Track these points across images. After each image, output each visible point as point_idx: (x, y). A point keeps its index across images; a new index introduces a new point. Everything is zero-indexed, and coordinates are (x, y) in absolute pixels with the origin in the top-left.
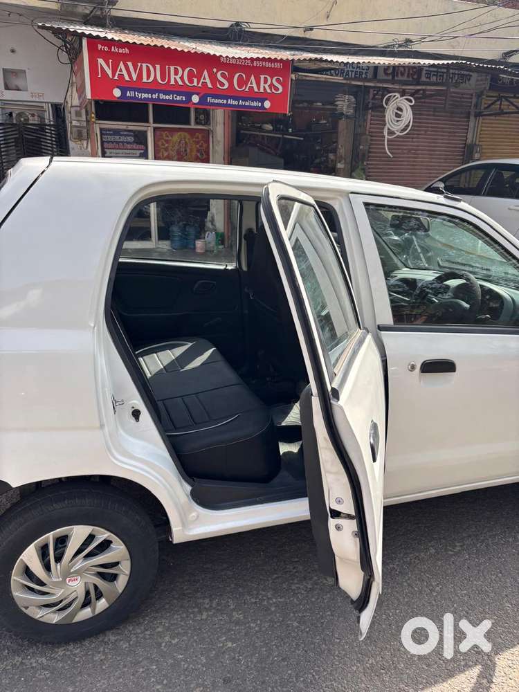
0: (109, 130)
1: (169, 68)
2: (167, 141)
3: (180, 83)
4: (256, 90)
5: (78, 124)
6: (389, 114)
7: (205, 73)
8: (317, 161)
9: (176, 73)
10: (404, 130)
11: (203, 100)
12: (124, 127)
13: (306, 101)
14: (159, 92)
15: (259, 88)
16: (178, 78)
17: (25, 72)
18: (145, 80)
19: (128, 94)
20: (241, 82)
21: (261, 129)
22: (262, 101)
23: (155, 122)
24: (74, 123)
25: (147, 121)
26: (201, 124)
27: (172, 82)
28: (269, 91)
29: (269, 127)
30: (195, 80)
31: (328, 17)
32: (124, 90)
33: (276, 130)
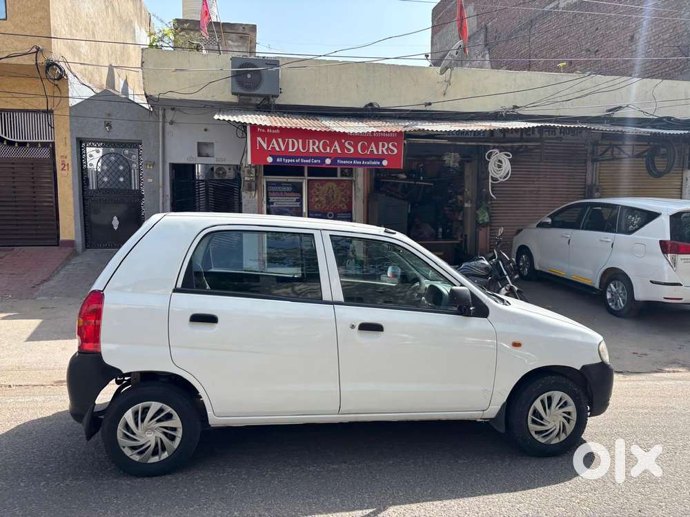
0: (273, 182)
1: (309, 142)
2: (318, 190)
3: (317, 151)
4: (376, 153)
5: (249, 179)
6: (492, 167)
7: (336, 143)
8: (450, 201)
9: (314, 144)
10: (505, 177)
11: (334, 161)
12: (285, 180)
13: (434, 156)
14: (301, 157)
15: (378, 151)
16: (315, 147)
17: (213, 144)
18: (290, 150)
19: (278, 160)
20: (364, 148)
21: (397, 178)
22: (381, 160)
23: (309, 176)
24: (246, 178)
25: (303, 175)
26: (346, 176)
27: (311, 150)
28: (386, 153)
29: (403, 176)
30: (328, 148)
31: (445, 94)
32: (275, 158)
33: (409, 178)
